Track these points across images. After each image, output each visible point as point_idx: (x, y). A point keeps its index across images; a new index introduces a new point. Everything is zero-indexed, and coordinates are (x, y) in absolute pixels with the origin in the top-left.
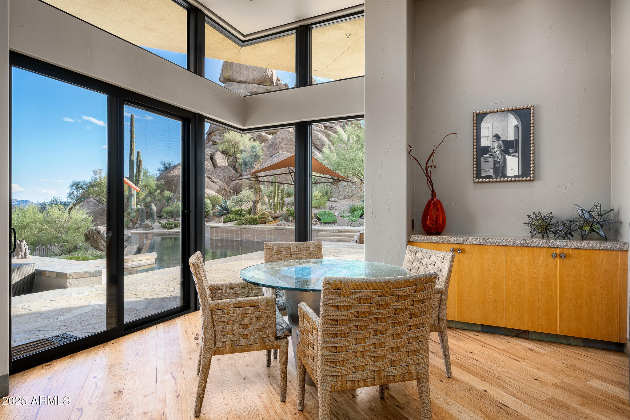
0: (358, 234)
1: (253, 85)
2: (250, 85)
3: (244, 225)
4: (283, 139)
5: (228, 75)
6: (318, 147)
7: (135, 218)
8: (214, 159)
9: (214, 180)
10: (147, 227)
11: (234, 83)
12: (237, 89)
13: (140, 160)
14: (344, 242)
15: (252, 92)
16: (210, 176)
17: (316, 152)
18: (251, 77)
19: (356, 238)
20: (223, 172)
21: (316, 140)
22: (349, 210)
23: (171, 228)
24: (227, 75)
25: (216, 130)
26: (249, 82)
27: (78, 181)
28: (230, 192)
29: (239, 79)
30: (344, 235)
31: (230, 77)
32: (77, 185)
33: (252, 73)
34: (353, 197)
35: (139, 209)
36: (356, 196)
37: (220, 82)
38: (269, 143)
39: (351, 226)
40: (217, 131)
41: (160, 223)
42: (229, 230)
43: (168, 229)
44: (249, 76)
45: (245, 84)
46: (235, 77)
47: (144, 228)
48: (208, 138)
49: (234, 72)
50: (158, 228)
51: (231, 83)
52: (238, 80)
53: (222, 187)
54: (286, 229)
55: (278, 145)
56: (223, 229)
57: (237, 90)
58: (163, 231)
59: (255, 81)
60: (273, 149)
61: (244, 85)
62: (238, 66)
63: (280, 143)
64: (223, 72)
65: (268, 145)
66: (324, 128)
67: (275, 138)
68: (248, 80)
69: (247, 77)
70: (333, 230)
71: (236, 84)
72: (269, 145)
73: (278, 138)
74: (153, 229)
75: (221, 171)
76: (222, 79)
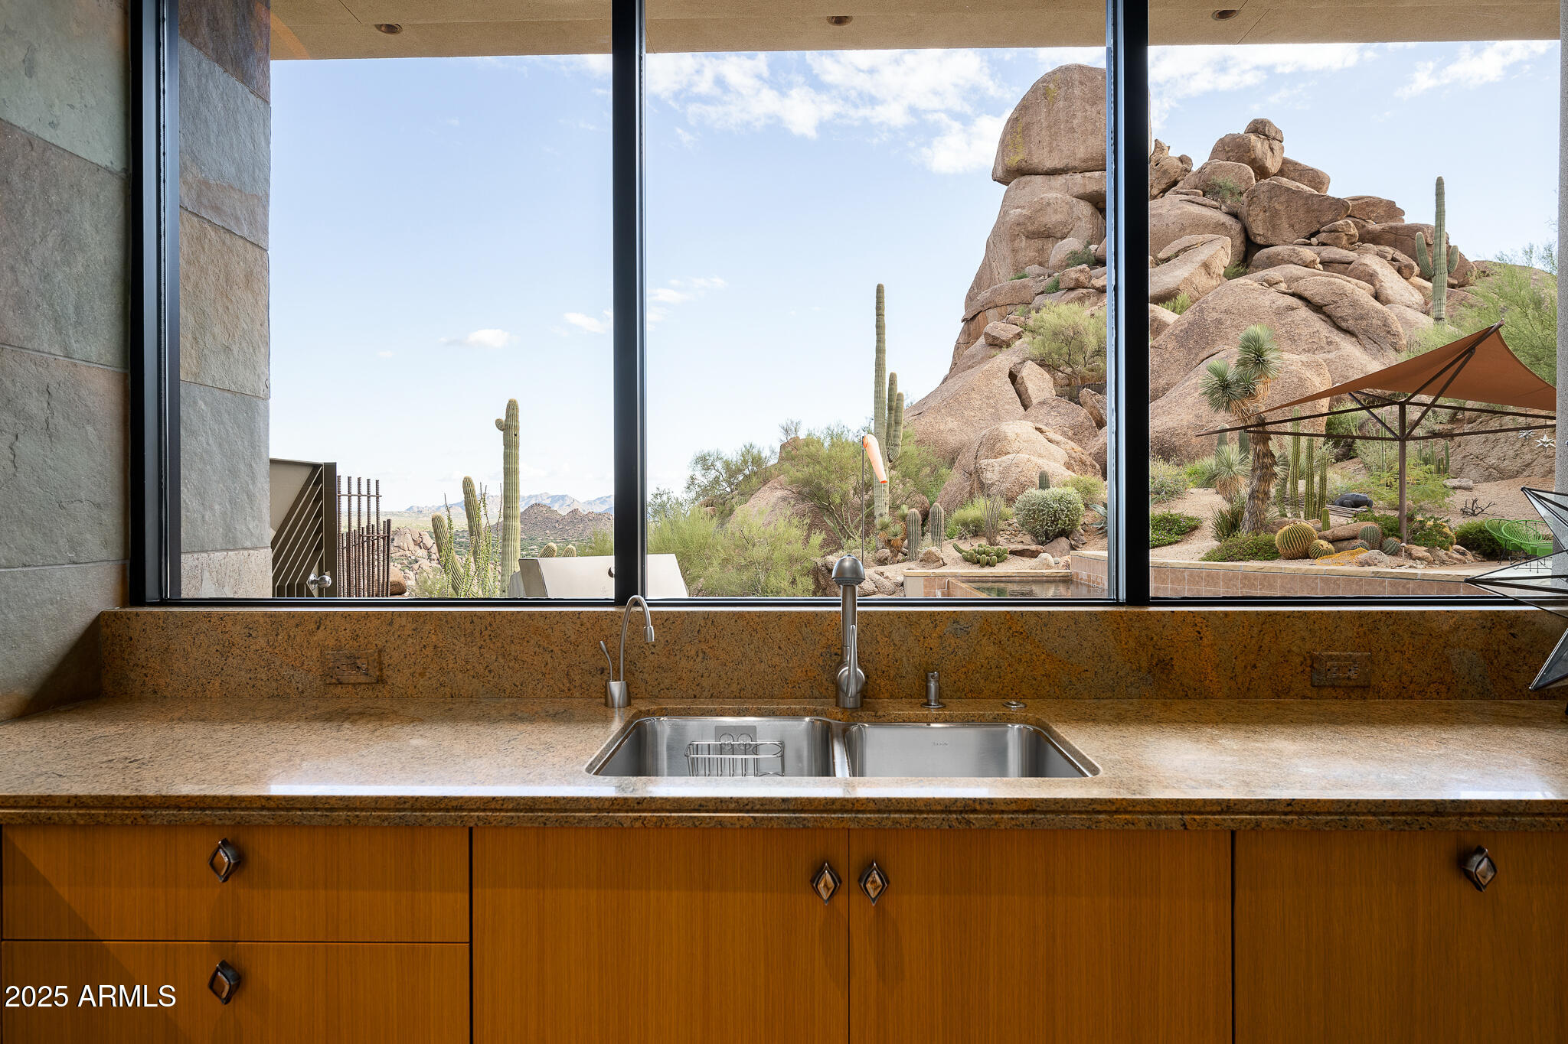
1: (1088, 174)
2: (1078, 176)
3: (1237, 561)
4: (1227, 312)
5: (1018, 158)
6: (1344, 325)
7: (899, 537)
8: (1020, 382)
9: (1052, 435)
10: (929, 559)
11: (1033, 177)
12: (1043, 193)
13: (900, 395)
15: (1085, 193)
16: (1041, 426)
17: (1338, 340)
18: (1081, 153)
20: (1056, 414)
21: (1335, 302)
23: (989, 564)
24: (1014, 160)
25: (988, 306)
26: (1075, 170)
29: (1049, 164)
31: (1024, 163)
32: (704, 462)
33: (1084, 141)
34: (1525, 474)
35: (907, 515)
37: (995, 180)
38: (1183, 328)
40: (991, 311)
41: (960, 551)
42: (1204, 574)
43: (982, 566)
44: (1075, 154)
45: (1064, 176)
46: (1037, 161)
47: (921, 561)
48: (969, 329)
49: (1033, 149)
50: (955, 562)
51: (1028, 178)
52: (1045, 169)
53: (1074, 455)
54: (1419, 577)
55: (1211, 330)
56: (1183, 572)
57: (1042, 196)
58: (971, 571)
59: (1091, 164)
60: (1196, 342)
61: (1060, 180)
62: (1043, 132)
63: (1219, 322)
64: (1003, 154)
65: (1177, 332)
66: (1322, 269)
67: (1202, 311)
68: (1073, 163)
69: (1069, 157)
71: (1038, 179)
72: (1181, 331)
73: (1210, 311)
74: (944, 564)
75: (1049, 413)
76: (1000, 173)
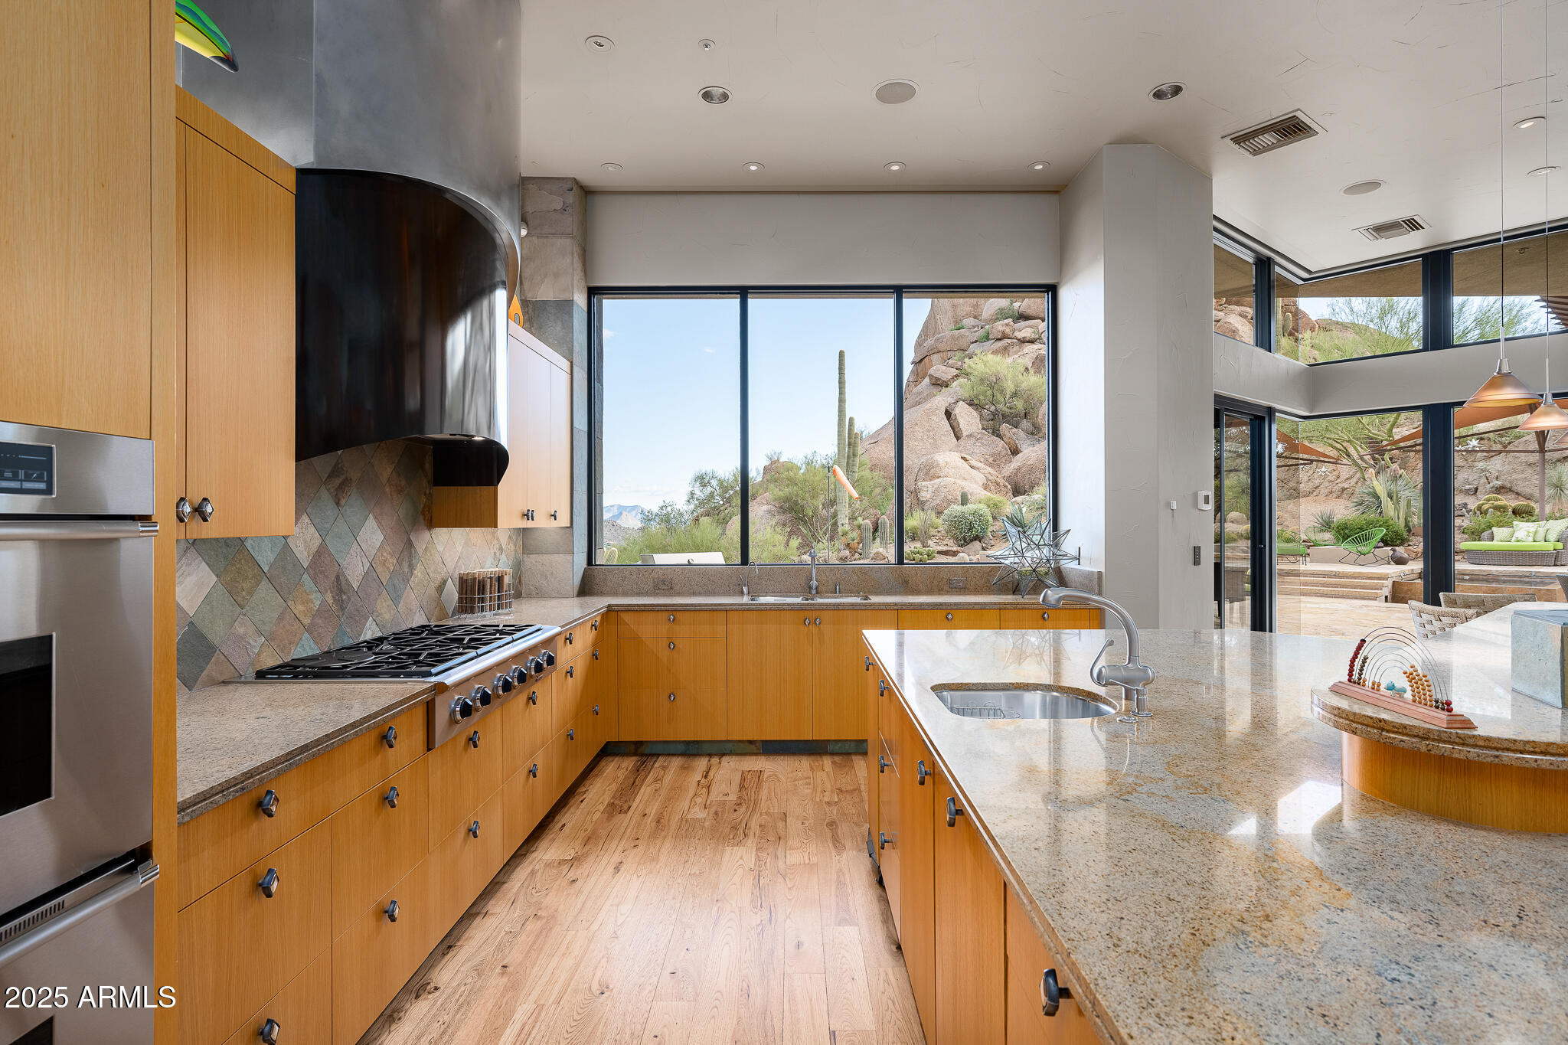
0: (1389, 583)
7: (856, 541)
8: (954, 418)
9: (974, 463)
10: (878, 558)
13: (857, 432)
14: (1356, 598)
16: (966, 455)
19: (1386, 591)
20: (980, 445)
22: (1317, 525)
23: (922, 561)
25: (933, 351)
27: (703, 471)
28: (1006, 487)
30: (1355, 584)
32: (702, 480)
34: (1315, 494)
35: (862, 525)
36: (1323, 491)
39: (1355, 563)
47: (872, 559)
53: (991, 478)
70: (1320, 573)
75: (975, 444)
